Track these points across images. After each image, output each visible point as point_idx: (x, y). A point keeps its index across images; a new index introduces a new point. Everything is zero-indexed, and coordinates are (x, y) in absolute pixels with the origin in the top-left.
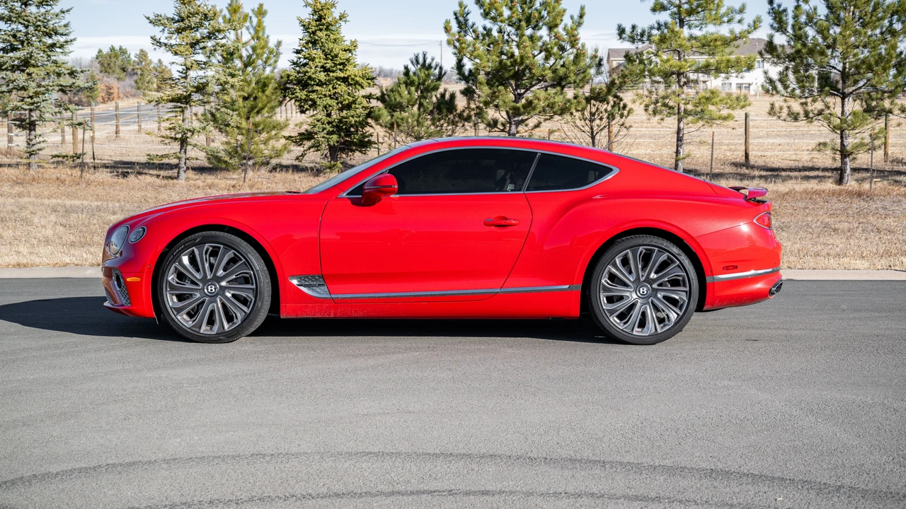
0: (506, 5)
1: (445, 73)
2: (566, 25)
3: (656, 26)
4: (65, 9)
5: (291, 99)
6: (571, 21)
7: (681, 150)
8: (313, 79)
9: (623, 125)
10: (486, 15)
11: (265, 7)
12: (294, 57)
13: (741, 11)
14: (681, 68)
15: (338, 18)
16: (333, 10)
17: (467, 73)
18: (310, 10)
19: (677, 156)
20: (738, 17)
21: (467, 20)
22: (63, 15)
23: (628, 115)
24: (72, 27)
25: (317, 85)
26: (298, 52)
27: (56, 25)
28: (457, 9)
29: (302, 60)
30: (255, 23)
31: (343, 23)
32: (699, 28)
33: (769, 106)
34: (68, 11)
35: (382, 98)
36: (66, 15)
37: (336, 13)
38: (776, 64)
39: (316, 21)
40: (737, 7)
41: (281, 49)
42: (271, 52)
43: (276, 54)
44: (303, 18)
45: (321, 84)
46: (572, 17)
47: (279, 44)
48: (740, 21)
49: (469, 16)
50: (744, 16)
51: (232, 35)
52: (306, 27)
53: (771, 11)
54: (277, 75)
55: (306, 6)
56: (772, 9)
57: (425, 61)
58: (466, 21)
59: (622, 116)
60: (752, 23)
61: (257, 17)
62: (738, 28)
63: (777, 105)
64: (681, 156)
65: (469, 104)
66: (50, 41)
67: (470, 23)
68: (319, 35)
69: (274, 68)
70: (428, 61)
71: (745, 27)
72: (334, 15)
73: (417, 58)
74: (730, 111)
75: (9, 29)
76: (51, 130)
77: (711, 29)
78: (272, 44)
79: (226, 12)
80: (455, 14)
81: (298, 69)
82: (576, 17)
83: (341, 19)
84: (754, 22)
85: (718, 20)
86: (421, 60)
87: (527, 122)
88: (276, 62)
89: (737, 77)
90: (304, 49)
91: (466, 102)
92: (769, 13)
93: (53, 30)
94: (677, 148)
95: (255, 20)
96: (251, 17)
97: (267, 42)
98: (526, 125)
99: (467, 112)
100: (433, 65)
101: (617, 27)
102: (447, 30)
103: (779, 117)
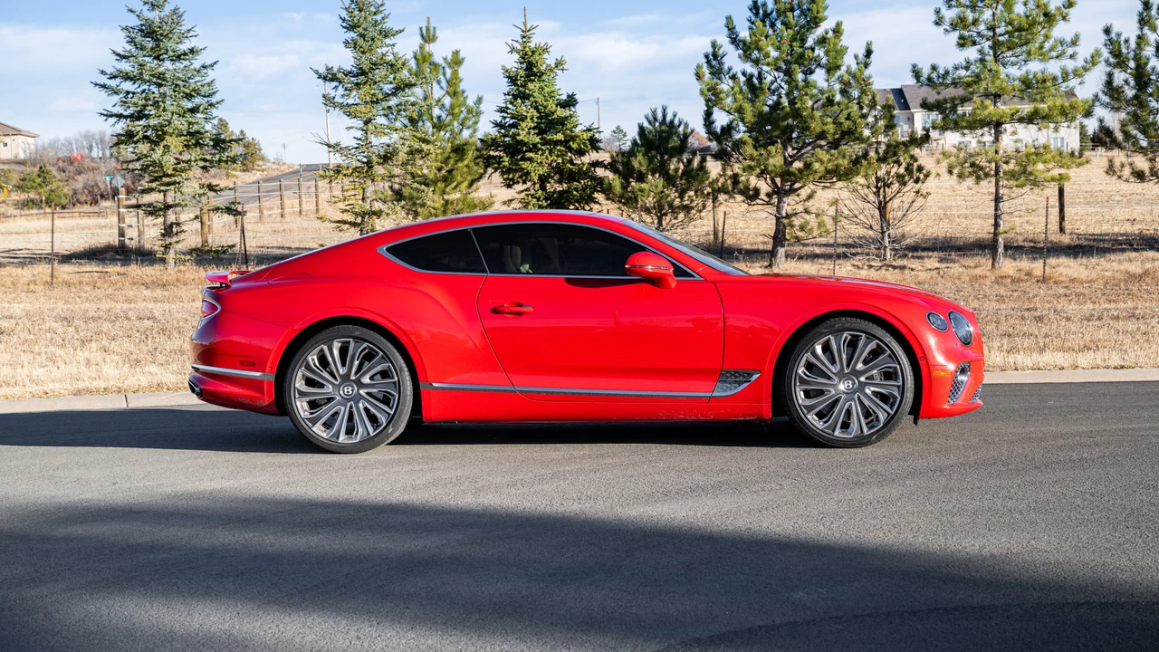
0: (772, 44)
1: (692, 131)
2: (848, 67)
3: (964, 64)
4: (208, 64)
5: (496, 170)
6: (855, 62)
7: (1001, 222)
8: (526, 144)
9: (918, 192)
10: (747, 56)
11: (462, 55)
12: (498, 117)
13: (1074, 43)
14: (1001, 117)
15: (553, 66)
16: (546, 56)
17: (718, 130)
18: (516, 57)
19: (995, 229)
20: (1070, 51)
21: (723, 64)
22: (205, 71)
23: (925, 179)
24: (217, 85)
25: (530, 151)
26: (502, 110)
27: (198, 84)
28: (710, 50)
29: (507, 120)
30: (448, 75)
31: (559, 72)
32: (1017, 67)
33: (1106, 164)
34: (212, 65)
35: (612, 167)
36: (209, 71)
37: (550, 60)
38: (1117, 109)
39: (525, 70)
40: (1068, 39)
41: (483, 107)
42: (470, 111)
43: (475, 113)
44: (508, 67)
45: (534, 148)
46: (856, 57)
47: (479, 100)
48: (1072, 57)
49: (725, 59)
50: (1077, 49)
51: (418, 91)
52: (512, 80)
53: (1108, 43)
54: (476, 140)
55: (511, 52)
56: (1109, 40)
57: (664, 116)
58: (721, 64)
59: (917, 181)
60: (1089, 58)
61: (450, 67)
62: (1070, 65)
63: (1117, 163)
64: (1001, 229)
65: (724, 169)
66: (190, 105)
67: (726, 67)
68: (531, 88)
69: (475, 131)
70: (669, 118)
71: (1080, 63)
72: (548, 62)
73: (654, 113)
74: (1063, 171)
75: (139, 90)
76: (192, 216)
77: (1035, 67)
78: (470, 102)
79: (413, 63)
80: (707, 56)
81: (503, 131)
82: (861, 57)
83: (557, 66)
84: (1092, 57)
85: (1044, 57)
86: (660, 116)
87: (799, 192)
88: (476, 123)
89: (1068, 127)
90: (510, 106)
91: (720, 168)
92: (1106, 45)
93: (194, 90)
94: (996, 220)
95: (449, 72)
96: (444, 68)
97: (465, 98)
98: (798, 195)
99: (722, 180)
100: (676, 122)
101: (910, 68)
102: (699, 76)
103: (1120, 177)
